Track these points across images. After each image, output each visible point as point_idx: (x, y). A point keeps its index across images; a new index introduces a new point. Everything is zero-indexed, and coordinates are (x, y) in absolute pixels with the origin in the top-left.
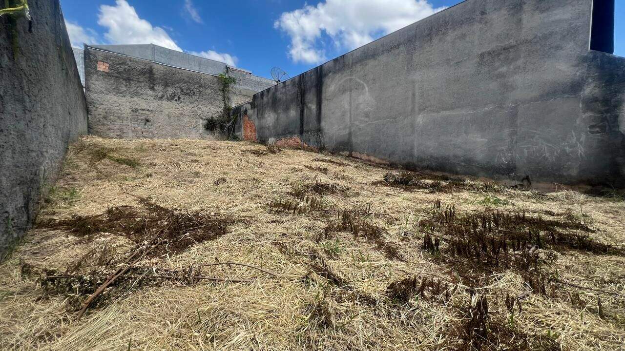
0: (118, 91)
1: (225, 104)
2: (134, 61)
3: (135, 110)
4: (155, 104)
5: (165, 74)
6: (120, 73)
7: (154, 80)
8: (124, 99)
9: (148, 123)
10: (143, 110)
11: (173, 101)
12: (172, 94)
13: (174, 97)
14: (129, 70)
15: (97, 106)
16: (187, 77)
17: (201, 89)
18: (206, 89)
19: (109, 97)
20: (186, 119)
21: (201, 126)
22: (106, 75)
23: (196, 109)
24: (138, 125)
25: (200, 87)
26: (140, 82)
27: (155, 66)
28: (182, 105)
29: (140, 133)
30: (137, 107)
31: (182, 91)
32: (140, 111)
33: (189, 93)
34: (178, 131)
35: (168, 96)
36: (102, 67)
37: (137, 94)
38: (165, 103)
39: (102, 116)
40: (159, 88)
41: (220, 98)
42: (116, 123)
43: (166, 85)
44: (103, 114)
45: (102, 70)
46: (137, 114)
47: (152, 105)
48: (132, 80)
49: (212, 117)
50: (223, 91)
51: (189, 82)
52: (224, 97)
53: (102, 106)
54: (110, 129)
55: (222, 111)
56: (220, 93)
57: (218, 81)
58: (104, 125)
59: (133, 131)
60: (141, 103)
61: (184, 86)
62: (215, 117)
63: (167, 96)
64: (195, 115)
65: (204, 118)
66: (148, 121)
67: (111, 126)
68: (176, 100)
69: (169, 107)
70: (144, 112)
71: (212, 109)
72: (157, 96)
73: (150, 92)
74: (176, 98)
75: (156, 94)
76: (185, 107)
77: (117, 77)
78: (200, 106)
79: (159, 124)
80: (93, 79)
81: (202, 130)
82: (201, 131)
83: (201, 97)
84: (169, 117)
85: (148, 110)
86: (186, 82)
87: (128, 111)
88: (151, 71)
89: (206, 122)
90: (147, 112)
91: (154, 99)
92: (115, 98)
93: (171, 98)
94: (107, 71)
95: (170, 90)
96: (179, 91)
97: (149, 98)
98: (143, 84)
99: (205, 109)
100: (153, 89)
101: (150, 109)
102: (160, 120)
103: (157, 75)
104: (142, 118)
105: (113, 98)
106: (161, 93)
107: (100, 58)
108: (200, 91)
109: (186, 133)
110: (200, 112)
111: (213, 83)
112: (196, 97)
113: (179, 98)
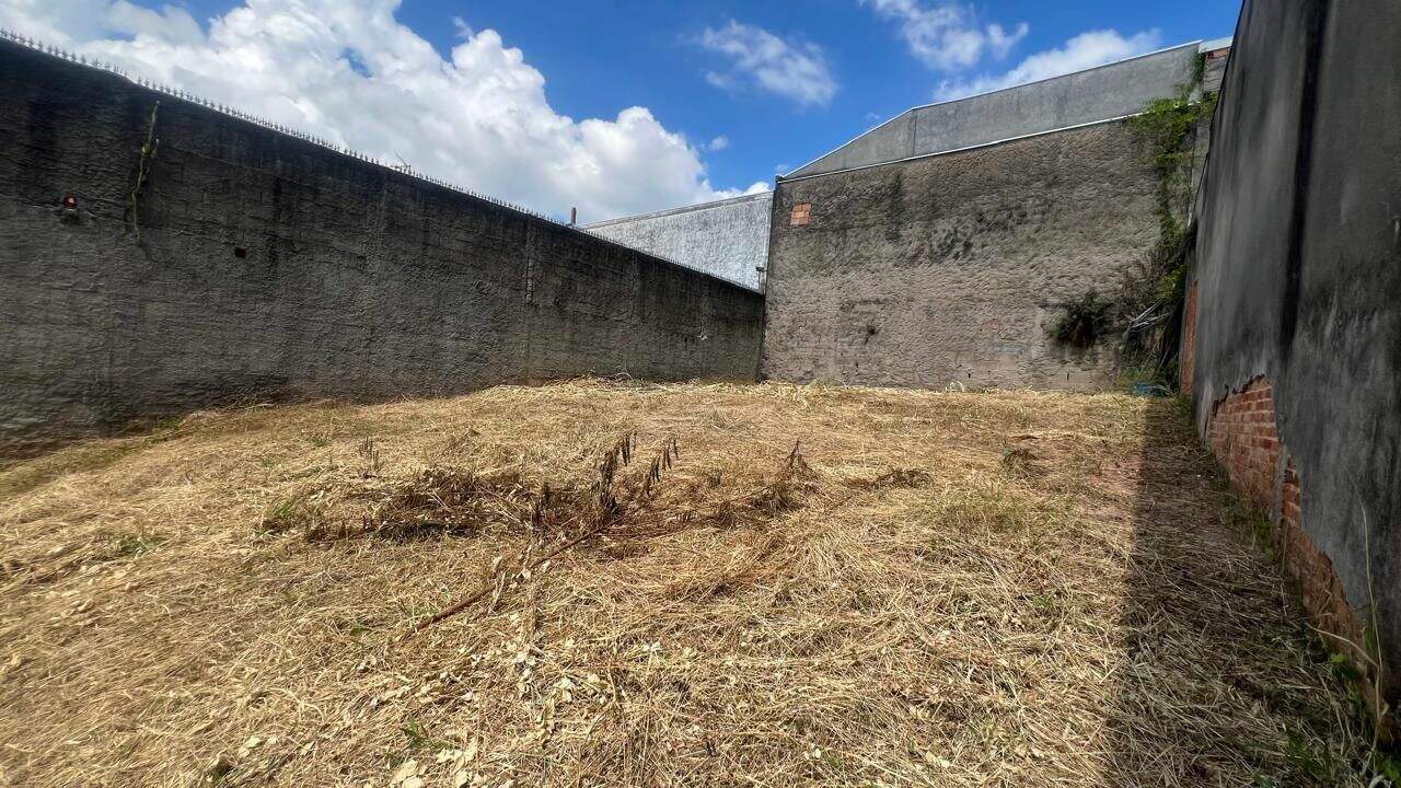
0: (821, 266)
2: (861, 177)
3: (846, 307)
4: (895, 280)
5: (935, 180)
6: (827, 218)
7: (902, 211)
8: (829, 282)
9: (872, 338)
10: (865, 302)
11: (950, 260)
12: (946, 238)
13: (951, 247)
14: (846, 206)
15: (780, 307)
16: (1005, 169)
17: (1054, 193)
18: (1073, 186)
19: (802, 281)
20: (983, 314)
21: (1039, 332)
22: (807, 229)
23: (1023, 271)
24: (851, 344)
25: (1049, 186)
26: (867, 227)
27: (911, 169)
28: (974, 266)
29: (852, 365)
30: (853, 297)
31: (980, 221)
32: (858, 307)
33: (1005, 221)
34: (951, 356)
35: (935, 248)
36: (799, 216)
37: (857, 261)
38: (922, 271)
39: (784, 330)
40: (912, 232)
41: (1148, 202)
42: (807, 344)
43: (934, 213)
44: (787, 324)
45: (797, 223)
46: (852, 315)
47: (888, 283)
48: (852, 227)
49: (1092, 295)
51: (1008, 182)
53: (790, 308)
54: (796, 358)
55: (1147, 264)
56: (1145, 183)
57: (1138, 140)
58: (786, 349)
59: (838, 362)
60: (863, 284)
61: (986, 203)
62: (1108, 289)
63: (932, 251)
64: (1020, 296)
65: (1055, 301)
66: (872, 332)
67: (799, 352)
68: (957, 256)
69: (936, 281)
70: (866, 308)
71: (1095, 258)
72: (903, 255)
73: (888, 248)
74: (959, 248)
75: (900, 250)
76: (988, 273)
77: (821, 230)
78: (1042, 258)
79: (900, 339)
80: (782, 248)
81: (1038, 346)
82: (1034, 352)
83: (1049, 224)
84: (930, 313)
85: (877, 302)
86: (996, 187)
87: (834, 309)
88: (897, 189)
89: (1062, 313)
90: (874, 308)
91: (895, 265)
92: (813, 283)
93: (944, 252)
94: (805, 222)
95: (943, 227)
96: (970, 222)
97: (882, 266)
98: (872, 231)
99: (1060, 264)
100: (894, 237)
101: (882, 297)
102: (903, 327)
103: (911, 192)
104: (860, 324)
105: (809, 283)
106: (915, 244)
107: (797, 196)
108: (1049, 203)
109: (976, 360)
110: (1041, 280)
111: (1110, 155)
112: (1029, 229)
113: (968, 246)
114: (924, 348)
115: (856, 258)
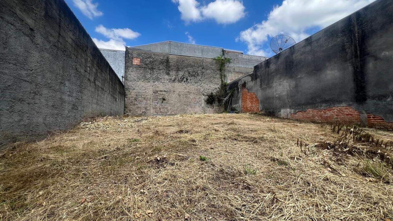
0: (145, 79)
1: (222, 81)
2: (156, 55)
3: (155, 92)
4: (169, 86)
5: (177, 61)
6: (147, 64)
7: (169, 67)
8: (149, 84)
9: (164, 102)
10: (161, 91)
11: (183, 82)
12: (182, 77)
13: (183, 79)
14: (153, 62)
15: (131, 91)
16: (193, 62)
17: (203, 70)
18: (207, 70)
19: (139, 83)
20: (192, 96)
21: (203, 101)
22: (139, 67)
23: (199, 87)
24: (157, 103)
26: (160, 70)
27: (171, 57)
28: (189, 85)
29: (158, 109)
30: (157, 89)
31: (189, 74)
32: (159, 92)
33: (194, 75)
34: (186, 106)
35: (179, 78)
36: (136, 62)
37: (158, 79)
38: (177, 84)
39: (133, 98)
40: (173, 73)
41: (218, 76)
42: (142, 103)
43: (178, 70)
44: (134, 96)
45: (135, 64)
46: (157, 95)
47: (167, 87)
48: (155, 69)
49: (212, 93)
50: (221, 70)
51: (195, 66)
52: (221, 75)
53: (135, 91)
54: (138, 107)
55: (220, 87)
56: (218, 72)
57: (216, 63)
58: (134, 105)
59: (154, 108)
60: (160, 86)
61: (190, 69)
62: (214, 92)
63: (179, 79)
64: (199, 93)
65: (205, 94)
66: (164, 99)
67: (139, 106)
68: (185, 82)
69: (179, 87)
70: (162, 93)
71: (212, 86)
72: (171, 79)
73: (167, 77)
74: (185, 80)
75: (170, 78)
76: (192, 87)
77: (144, 68)
78: (202, 84)
79: (172, 102)
80: (130, 71)
81: (203, 104)
82: (203, 105)
83: (203, 77)
84: (179, 95)
85: (165, 91)
86: (192, 66)
87: (151, 93)
88: (167, 61)
89: (207, 97)
90: (164, 93)
91: (169, 82)
92: (143, 84)
93: (181, 80)
94: (139, 64)
95: (181, 74)
96: (187, 73)
97: (165, 82)
98: (162, 71)
99: (206, 86)
100: (168, 74)
101: (166, 90)
102: (173, 98)
103: (172, 63)
104: (160, 97)
105: (141, 84)
106: (174, 77)
107: (135, 55)
108: (203, 72)
109: (191, 107)
110: (202, 89)
111: (212, 65)
112: (200, 77)
113: (187, 79)
114: (179, 105)
115: (157, 78)
